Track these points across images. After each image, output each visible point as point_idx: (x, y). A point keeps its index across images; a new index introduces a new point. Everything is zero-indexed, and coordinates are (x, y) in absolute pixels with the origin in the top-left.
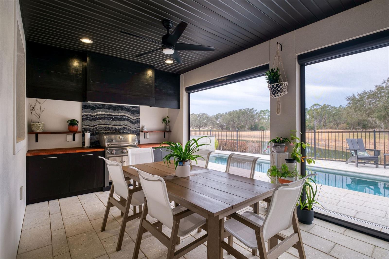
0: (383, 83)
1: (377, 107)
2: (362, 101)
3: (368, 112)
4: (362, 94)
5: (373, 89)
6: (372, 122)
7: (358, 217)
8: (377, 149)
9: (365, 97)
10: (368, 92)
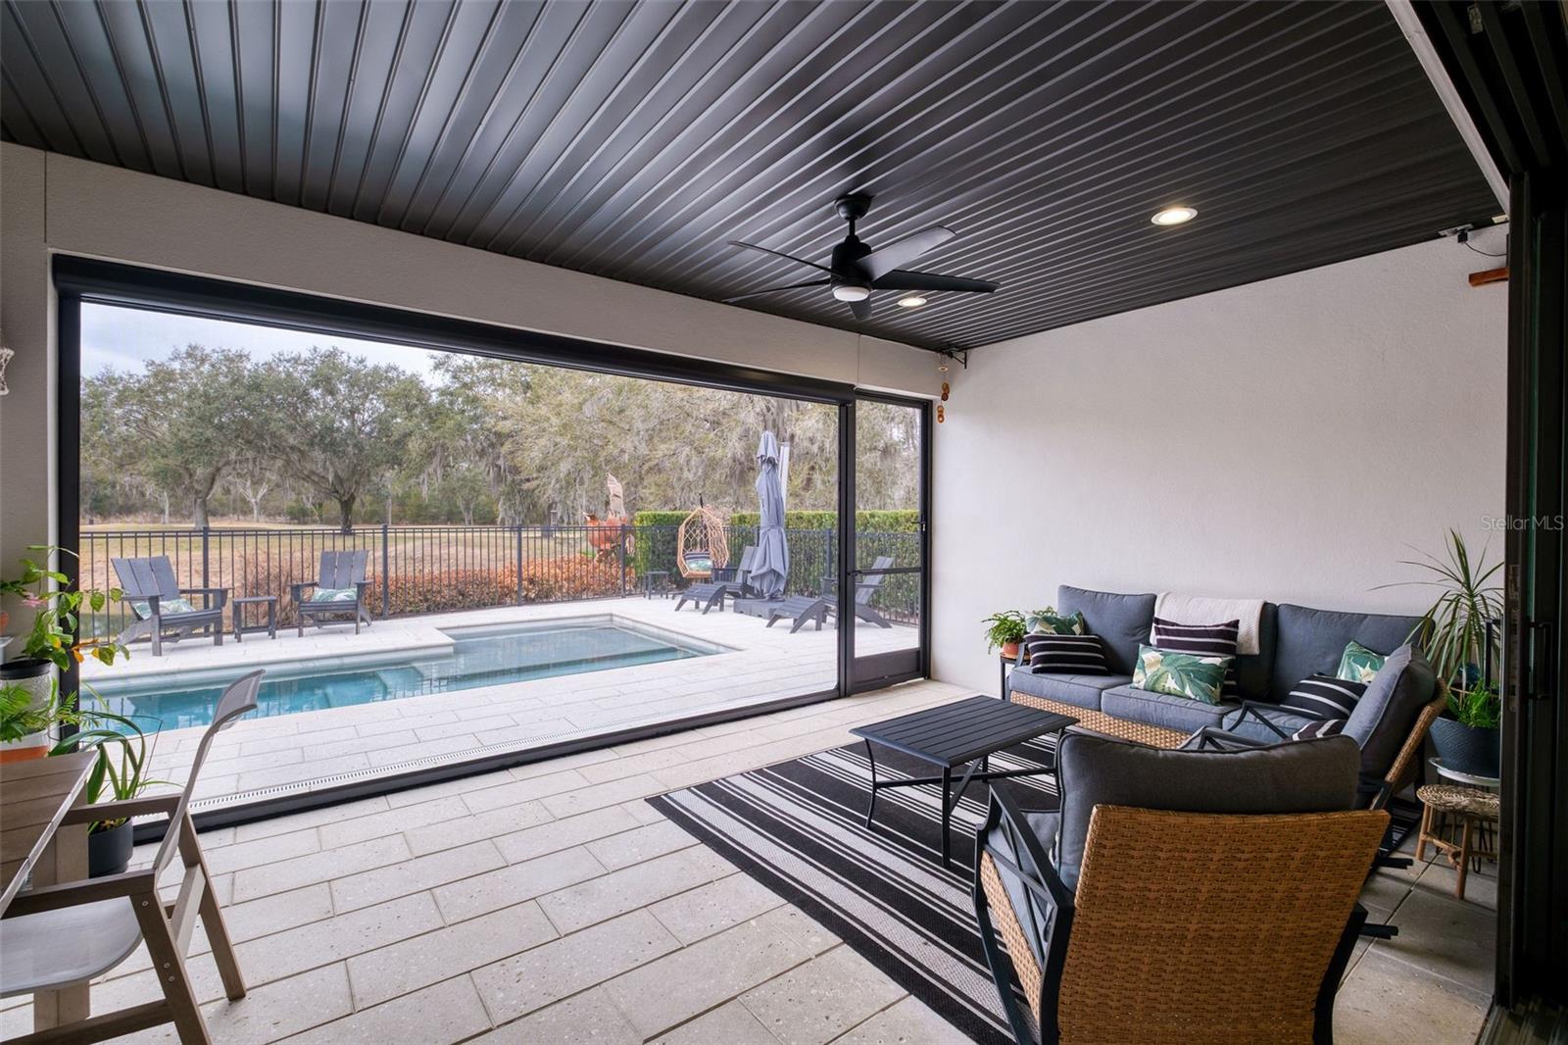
0: (172, 360)
1: (151, 440)
2: (96, 409)
3: (119, 453)
4: (99, 380)
5: (141, 371)
6: (131, 490)
7: (246, 788)
8: (211, 586)
9: (107, 394)
10: (121, 379)
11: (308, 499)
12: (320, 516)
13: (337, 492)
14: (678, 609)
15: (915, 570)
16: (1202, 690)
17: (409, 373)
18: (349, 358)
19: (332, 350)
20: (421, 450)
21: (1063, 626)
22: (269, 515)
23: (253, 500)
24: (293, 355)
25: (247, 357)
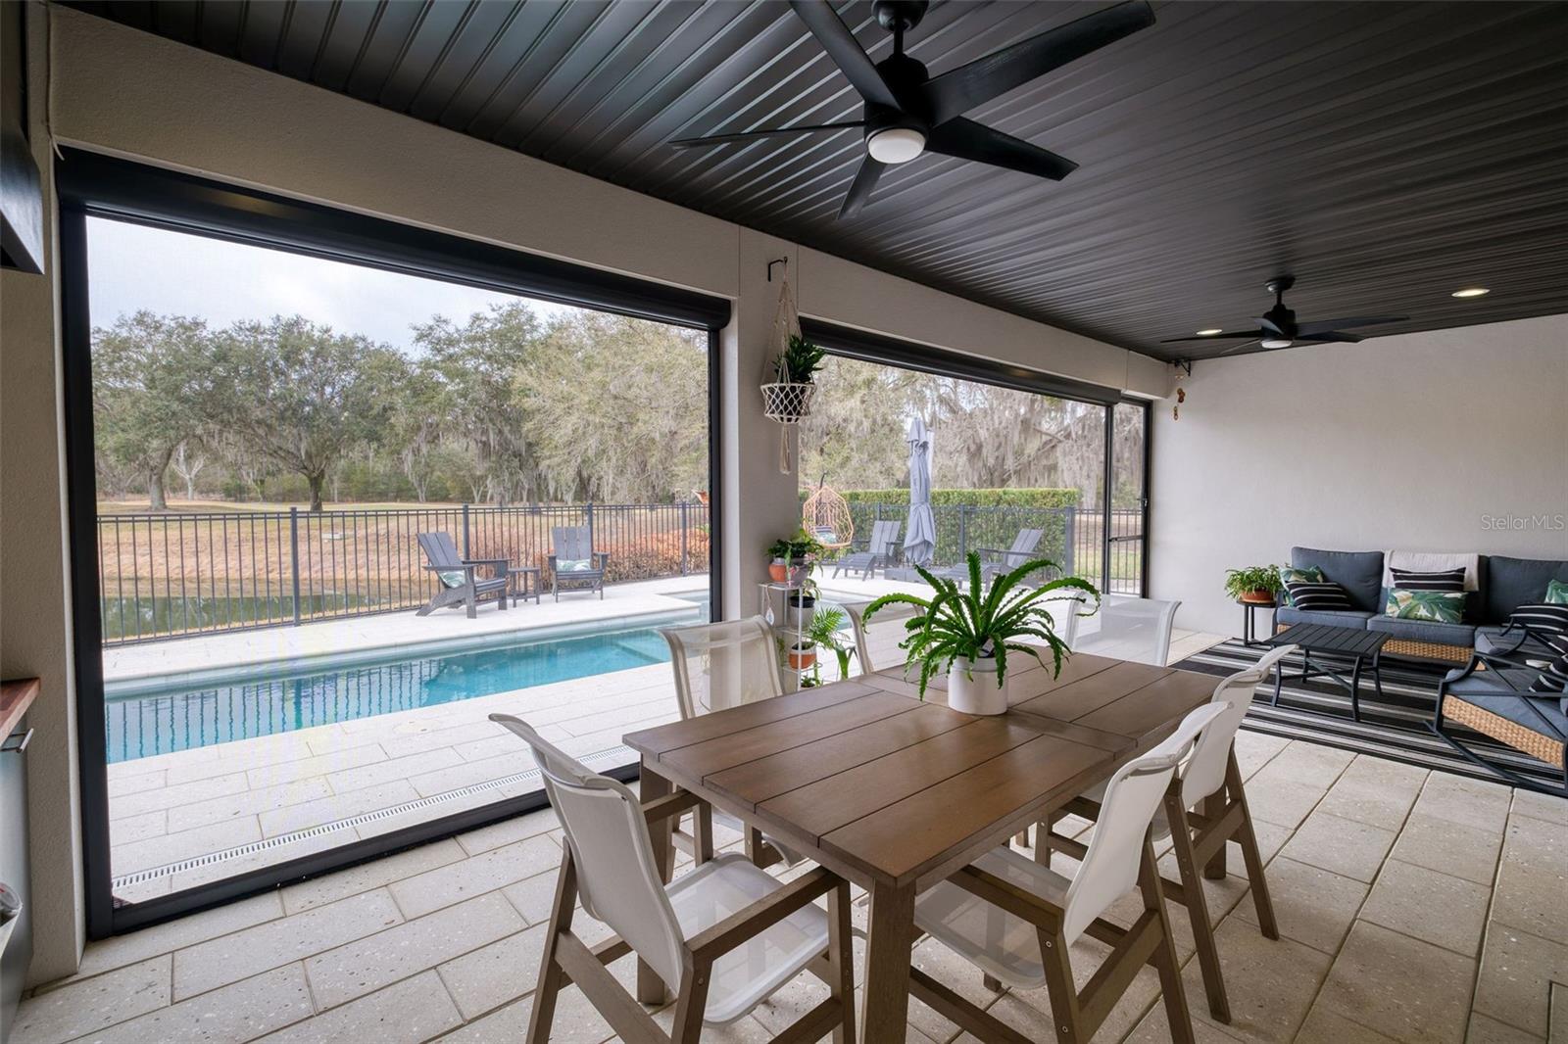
11: (248, 474)
12: (262, 493)
13: (306, 468)
14: (834, 577)
15: (1135, 538)
16: (1450, 615)
17: (377, 345)
18: (313, 327)
19: (295, 318)
20: (408, 425)
21: (1311, 577)
22: (201, 492)
23: (187, 477)
24: (252, 324)
25: (203, 325)
